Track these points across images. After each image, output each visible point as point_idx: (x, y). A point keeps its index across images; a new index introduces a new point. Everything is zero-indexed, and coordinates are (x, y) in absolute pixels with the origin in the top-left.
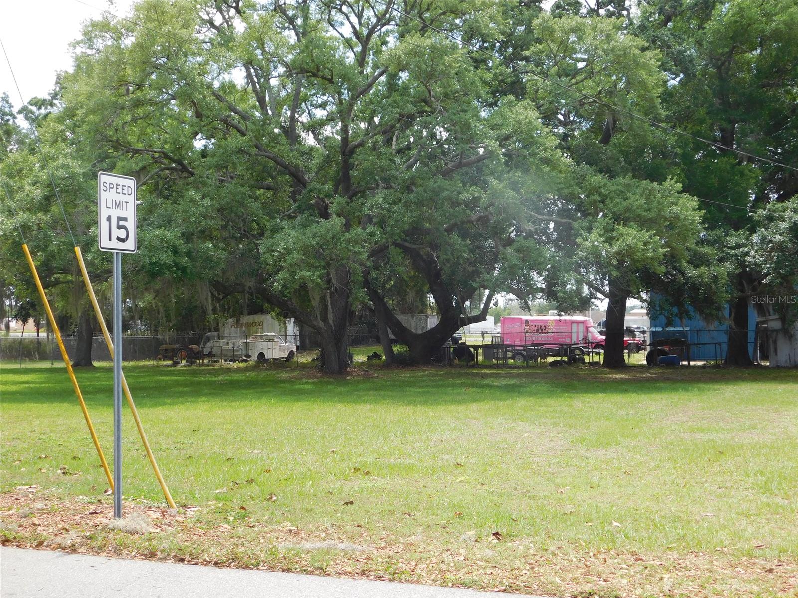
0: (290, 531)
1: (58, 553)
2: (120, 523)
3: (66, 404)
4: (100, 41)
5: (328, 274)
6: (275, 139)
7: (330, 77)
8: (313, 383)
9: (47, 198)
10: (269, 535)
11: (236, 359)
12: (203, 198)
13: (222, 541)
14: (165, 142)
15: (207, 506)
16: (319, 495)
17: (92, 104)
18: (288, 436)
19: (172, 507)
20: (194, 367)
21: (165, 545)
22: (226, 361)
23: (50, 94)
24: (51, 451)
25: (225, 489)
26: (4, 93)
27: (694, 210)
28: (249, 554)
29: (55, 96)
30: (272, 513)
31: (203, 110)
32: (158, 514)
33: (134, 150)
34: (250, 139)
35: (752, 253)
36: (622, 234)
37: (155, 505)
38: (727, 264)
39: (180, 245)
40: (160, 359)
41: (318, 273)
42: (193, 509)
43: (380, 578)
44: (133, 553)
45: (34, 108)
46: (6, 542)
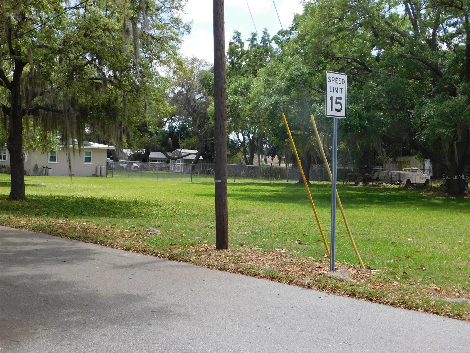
0: (436, 289)
1: (300, 288)
2: (334, 274)
3: (296, 204)
5: (456, 131)
6: (422, 47)
7: (460, 6)
8: (442, 199)
9: (289, 87)
10: (422, 291)
11: (393, 182)
12: (377, 86)
13: (395, 291)
14: (355, 52)
15: (383, 269)
16: (452, 269)
17: (313, 32)
18: (429, 231)
19: (363, 268)
20: (367, 186)
21: (361, 290)
22: (387, 183)
23: (289, 28)
24: (291, 230)
25: (393, 260)
26: (265, 29)
28: (412, 301)
29: (292, 29)
30: (424, 278)
31: (379, 31)
32: (355, 272)
33: (337, 58)
34: (407, 49)
37: (352, 266)
39: (363, 113)
40: (347, 181)
41: (449, 130)
42: (375, 270)
44: (343, 293)
45: (280, 36)
46: (272, 278)
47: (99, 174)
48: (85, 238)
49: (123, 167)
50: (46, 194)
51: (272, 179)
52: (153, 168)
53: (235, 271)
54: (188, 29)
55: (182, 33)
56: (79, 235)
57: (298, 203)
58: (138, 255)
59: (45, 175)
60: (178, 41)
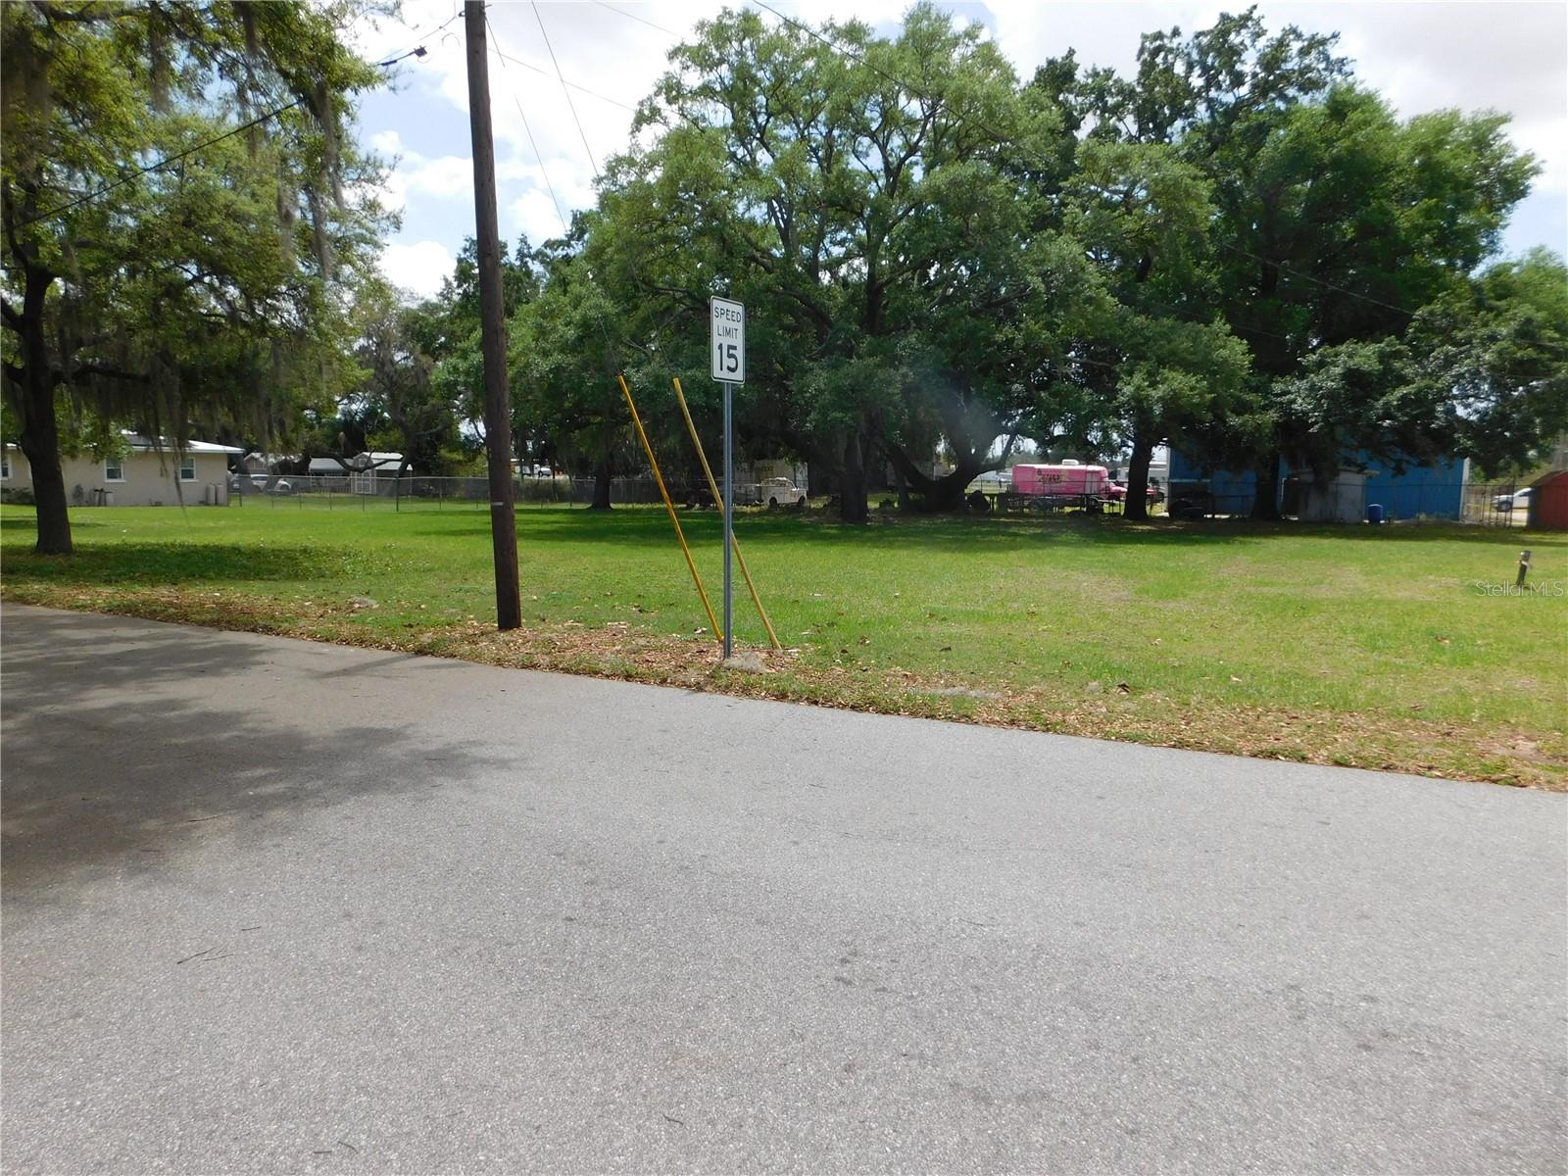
0: (906, 676)
1: (685, 691)
2: (734, 662)
4: (624, 177)
6: (799, 276)
9: (580, 339)
11: (749, 503)
15: (806, 648)
17: (621, 241)
19: (776, 648)
20: (707, 510)
23: (566, 234)
25: (811, 631)
27: (1243, 354)
28: (886, 699)
29: (571, 237)
30: (876, 658)
32: (765, 655)
34: (777, 277)
35: (1300, 401)
36: (1166, 379)
38: (1271, 412)
40: (681, 502)
43: (1032, 728)
44: (763, 694)
45: (548, 251)
46: (628, 677)
47: (212, 499)
48: (229, 622)
49: (257, 487)
50: (113, 541)
51: (544, 502)
52: (319, 488)
53: (554, 667)
54: (396, 222)
55: (383, 230)
56: (215, 617)
57: (607, 541)
58: (351, 650)
59: (99, 505)
60: (377, 245)
